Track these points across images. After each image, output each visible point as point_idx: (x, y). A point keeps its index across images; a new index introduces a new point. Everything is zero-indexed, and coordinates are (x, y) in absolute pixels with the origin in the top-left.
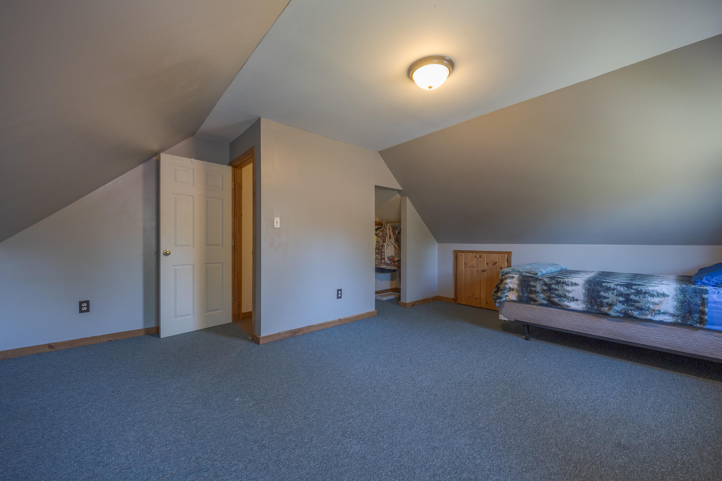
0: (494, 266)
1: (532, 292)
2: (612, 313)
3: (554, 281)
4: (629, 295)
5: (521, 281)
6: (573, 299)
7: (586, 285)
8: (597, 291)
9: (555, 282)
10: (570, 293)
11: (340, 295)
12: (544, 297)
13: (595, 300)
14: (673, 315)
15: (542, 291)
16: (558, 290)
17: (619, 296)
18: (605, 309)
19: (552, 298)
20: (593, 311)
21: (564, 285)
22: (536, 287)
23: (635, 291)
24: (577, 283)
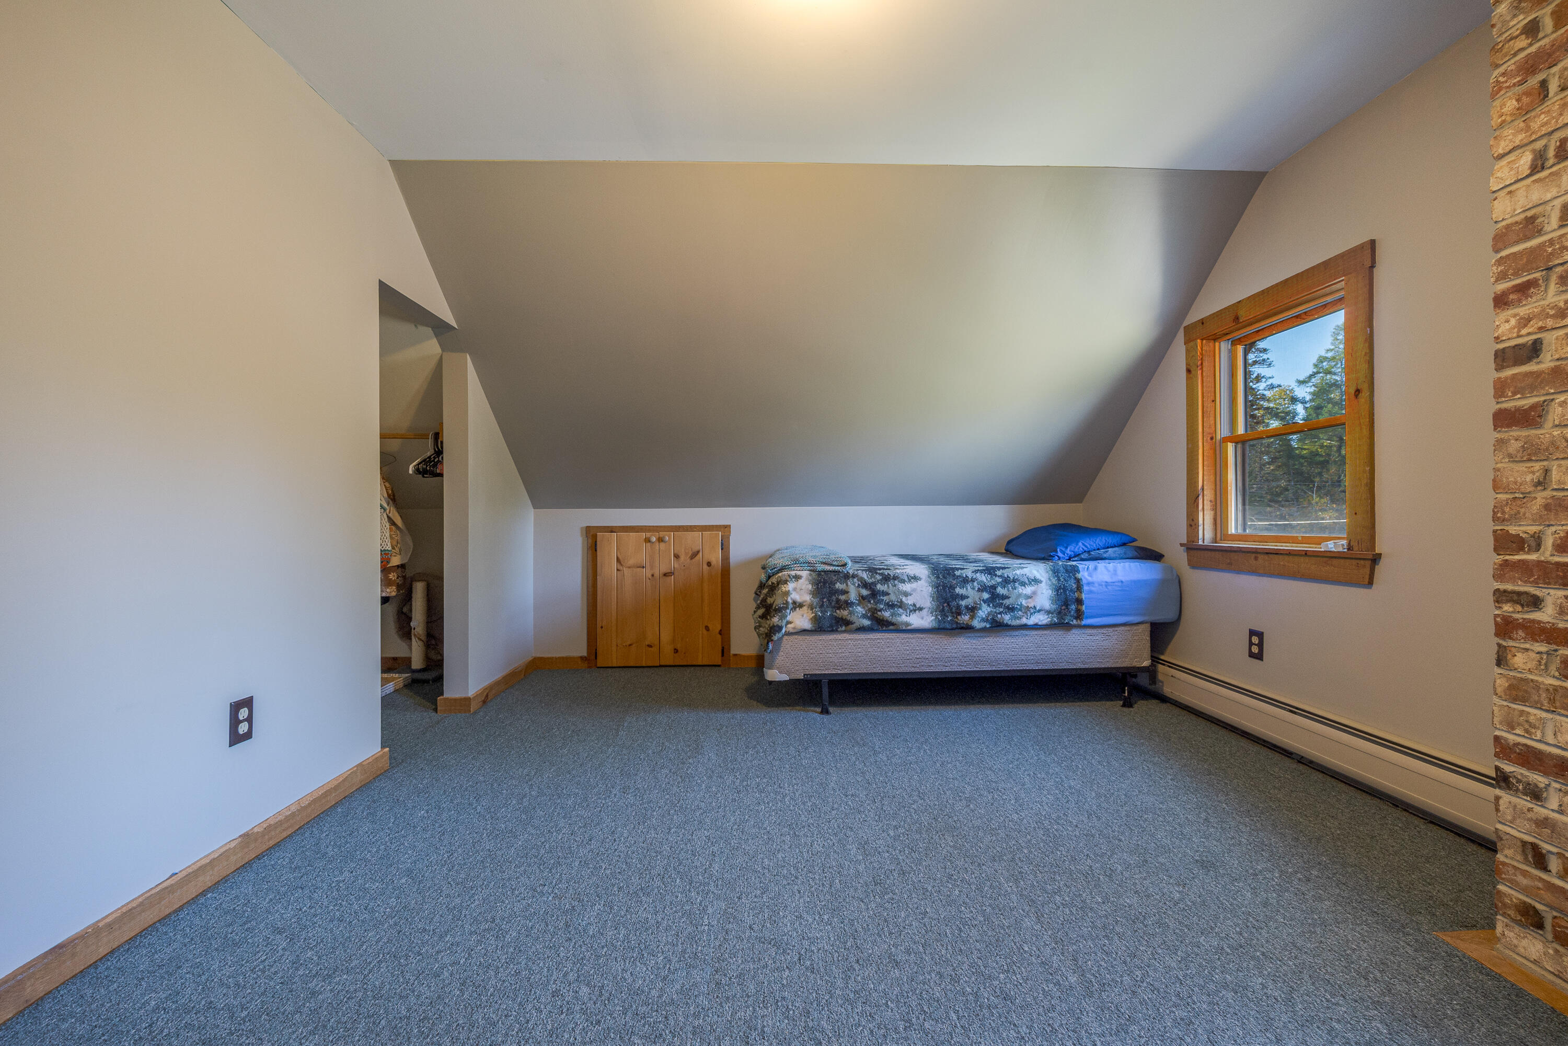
0: (693, 560)
1: (840, 605)
2: (976, 623)
3: (879, 577)
4: (994, 587)
5: (817, 584)
6: (916, 609)
7: (933, 578)
8: (951, 586)
9: (881, 577)
10: (909, 597)
11: (243, 728)
12: (864, 612)
13: (948, 604)
14: (1048, 612)
15: (859, 600)
16: (888, 594)
17: (982, 591)
18: (965, 618)
19: (880, 611)
20: (948, 626)
21: (896, 582)
22: (847, 592)
23: (1001, 580)
24: (917, 575)
